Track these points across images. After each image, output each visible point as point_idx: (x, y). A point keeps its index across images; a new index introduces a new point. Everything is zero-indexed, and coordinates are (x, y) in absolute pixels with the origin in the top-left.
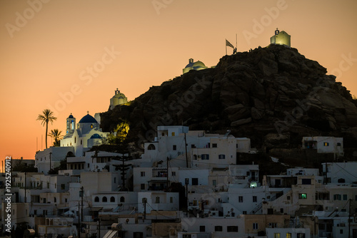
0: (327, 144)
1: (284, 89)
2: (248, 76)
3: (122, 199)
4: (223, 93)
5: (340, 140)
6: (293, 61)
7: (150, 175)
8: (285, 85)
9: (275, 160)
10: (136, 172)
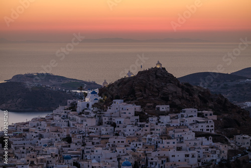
0: (164, 108)
1: (156, 86)
2: (144, 82)
3: (97, 129)
4: (136, 88)
5: (168, 106)
6: (162, 74)
7: (107, 120)
8: (157, 84)
9: (146, 114)
10: (103, 118)
